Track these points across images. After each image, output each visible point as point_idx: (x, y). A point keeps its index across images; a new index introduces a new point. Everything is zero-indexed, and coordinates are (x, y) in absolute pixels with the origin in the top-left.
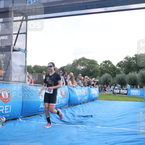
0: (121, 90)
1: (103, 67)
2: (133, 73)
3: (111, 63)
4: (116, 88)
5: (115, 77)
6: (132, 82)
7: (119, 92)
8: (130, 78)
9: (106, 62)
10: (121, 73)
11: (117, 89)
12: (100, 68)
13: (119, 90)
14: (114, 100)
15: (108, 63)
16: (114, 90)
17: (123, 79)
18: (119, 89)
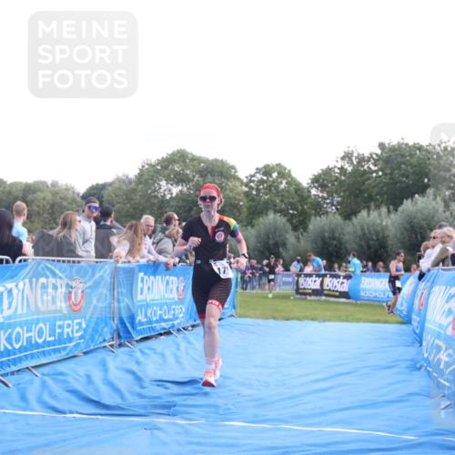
0: (328, 281)
1: (258, 190)
2: (374, 214)
3: (289, 175)
4: (308, 270)
5: (305, 229)
6: (369, 247)
7: (317, 286)
8: (362, 229)
9: (267, 171)
10: (327, 213)
11: (310, 275)
12: (247, 194)
13: (319, 280)
14: (299, 319)
15: (275, 175)
16: (301, 280)
17: (337, 235)
18: (318, 276)
